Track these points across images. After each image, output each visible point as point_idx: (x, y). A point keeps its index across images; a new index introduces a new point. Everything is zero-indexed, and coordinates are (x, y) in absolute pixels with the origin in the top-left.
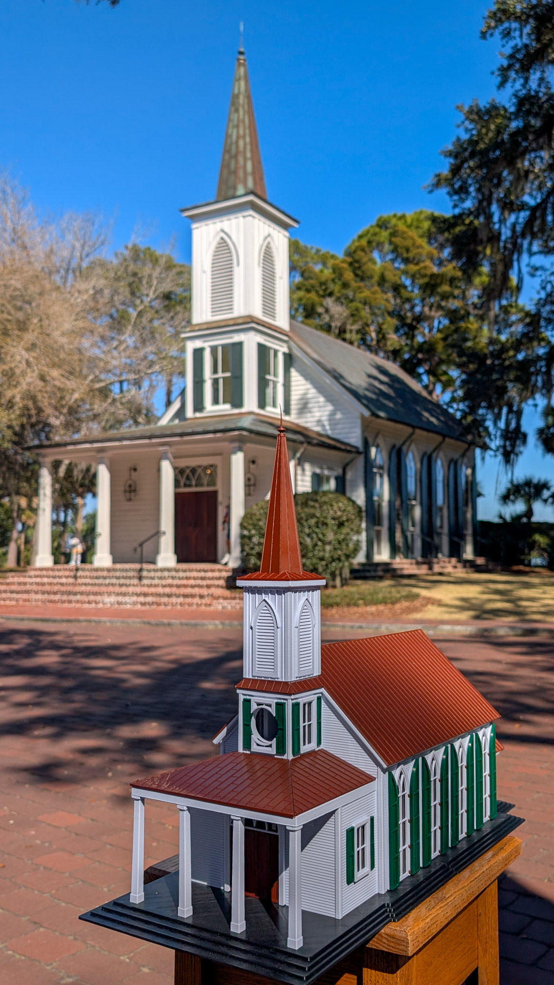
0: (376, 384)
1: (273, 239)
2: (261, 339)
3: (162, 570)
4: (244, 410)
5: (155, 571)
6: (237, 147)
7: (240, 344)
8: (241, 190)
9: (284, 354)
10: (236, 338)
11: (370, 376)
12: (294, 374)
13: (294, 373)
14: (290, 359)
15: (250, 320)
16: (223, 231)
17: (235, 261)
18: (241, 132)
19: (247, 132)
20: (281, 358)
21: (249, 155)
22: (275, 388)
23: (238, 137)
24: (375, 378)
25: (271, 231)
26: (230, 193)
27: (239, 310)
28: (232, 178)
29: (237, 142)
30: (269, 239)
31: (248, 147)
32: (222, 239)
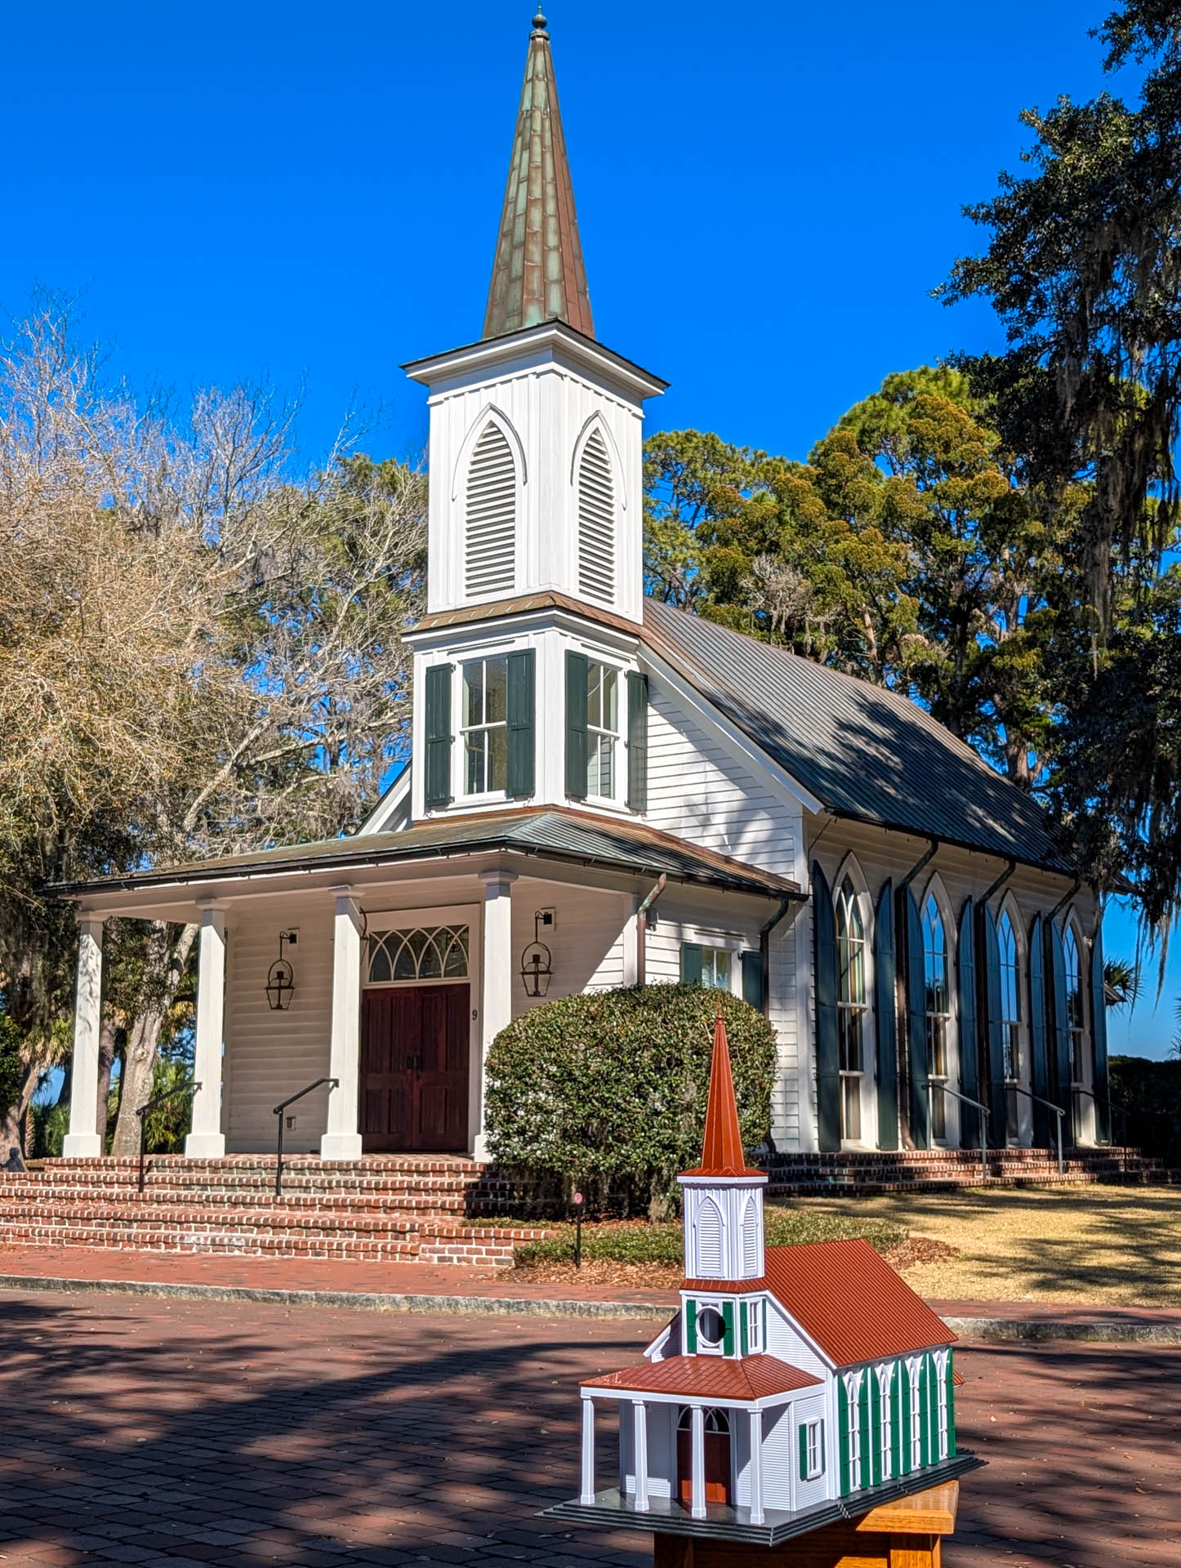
0: (859, 742)
1: (604, 421)
2: (576, 644)
3: (330, 1168)
4: (533, 802)
5: (316, 1170)
6: (527, 224)
7: (529, 654)
8: (534, 317)
9: (630, 675)
10: (520, 643)
11: (844, 726)
12: (655, 721)
13: (654, 717)
14: (643, 688)
15: (549, 602)
16: (493, 408)
17: (519, 474)
18: (537, 193)
19: (550, 189)
20: (622, 684)
21: (552, 240)
22: (609, 752)
23: (530, 203)
24: (860, 731)
25: (601, 404)
26: (512, 324)
27: (527, 581)
28: (516, 292)
29: (527, 212)
30: (596, 423)
31: (552, 222)
32: (492, 425)
